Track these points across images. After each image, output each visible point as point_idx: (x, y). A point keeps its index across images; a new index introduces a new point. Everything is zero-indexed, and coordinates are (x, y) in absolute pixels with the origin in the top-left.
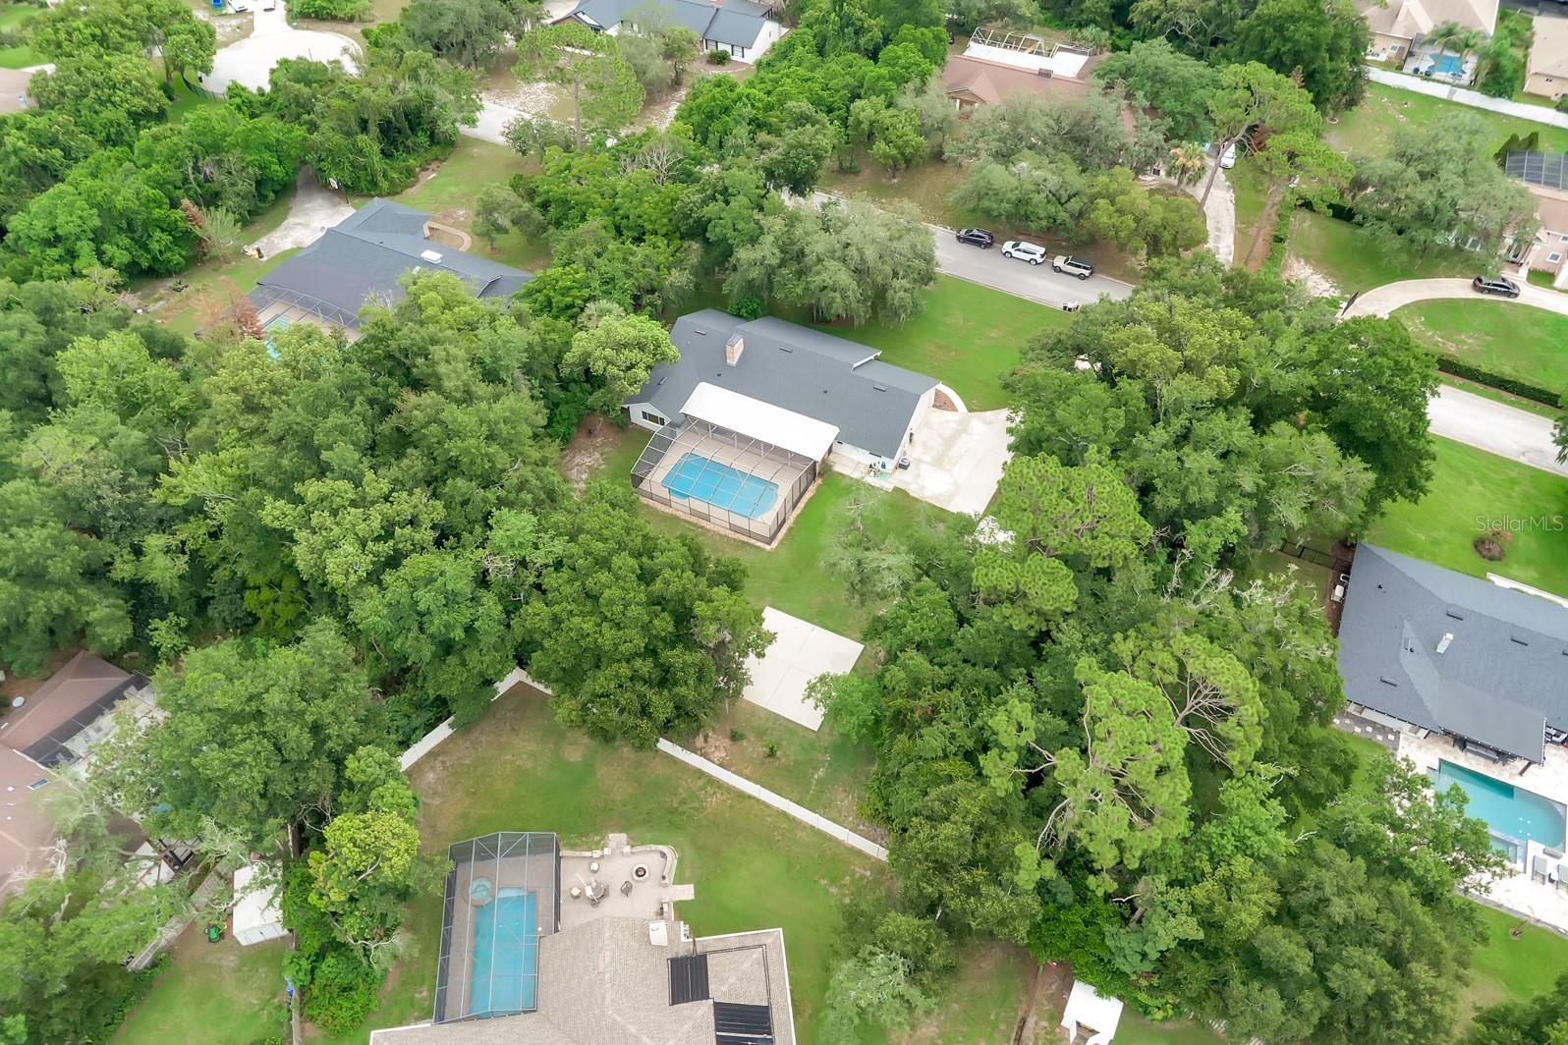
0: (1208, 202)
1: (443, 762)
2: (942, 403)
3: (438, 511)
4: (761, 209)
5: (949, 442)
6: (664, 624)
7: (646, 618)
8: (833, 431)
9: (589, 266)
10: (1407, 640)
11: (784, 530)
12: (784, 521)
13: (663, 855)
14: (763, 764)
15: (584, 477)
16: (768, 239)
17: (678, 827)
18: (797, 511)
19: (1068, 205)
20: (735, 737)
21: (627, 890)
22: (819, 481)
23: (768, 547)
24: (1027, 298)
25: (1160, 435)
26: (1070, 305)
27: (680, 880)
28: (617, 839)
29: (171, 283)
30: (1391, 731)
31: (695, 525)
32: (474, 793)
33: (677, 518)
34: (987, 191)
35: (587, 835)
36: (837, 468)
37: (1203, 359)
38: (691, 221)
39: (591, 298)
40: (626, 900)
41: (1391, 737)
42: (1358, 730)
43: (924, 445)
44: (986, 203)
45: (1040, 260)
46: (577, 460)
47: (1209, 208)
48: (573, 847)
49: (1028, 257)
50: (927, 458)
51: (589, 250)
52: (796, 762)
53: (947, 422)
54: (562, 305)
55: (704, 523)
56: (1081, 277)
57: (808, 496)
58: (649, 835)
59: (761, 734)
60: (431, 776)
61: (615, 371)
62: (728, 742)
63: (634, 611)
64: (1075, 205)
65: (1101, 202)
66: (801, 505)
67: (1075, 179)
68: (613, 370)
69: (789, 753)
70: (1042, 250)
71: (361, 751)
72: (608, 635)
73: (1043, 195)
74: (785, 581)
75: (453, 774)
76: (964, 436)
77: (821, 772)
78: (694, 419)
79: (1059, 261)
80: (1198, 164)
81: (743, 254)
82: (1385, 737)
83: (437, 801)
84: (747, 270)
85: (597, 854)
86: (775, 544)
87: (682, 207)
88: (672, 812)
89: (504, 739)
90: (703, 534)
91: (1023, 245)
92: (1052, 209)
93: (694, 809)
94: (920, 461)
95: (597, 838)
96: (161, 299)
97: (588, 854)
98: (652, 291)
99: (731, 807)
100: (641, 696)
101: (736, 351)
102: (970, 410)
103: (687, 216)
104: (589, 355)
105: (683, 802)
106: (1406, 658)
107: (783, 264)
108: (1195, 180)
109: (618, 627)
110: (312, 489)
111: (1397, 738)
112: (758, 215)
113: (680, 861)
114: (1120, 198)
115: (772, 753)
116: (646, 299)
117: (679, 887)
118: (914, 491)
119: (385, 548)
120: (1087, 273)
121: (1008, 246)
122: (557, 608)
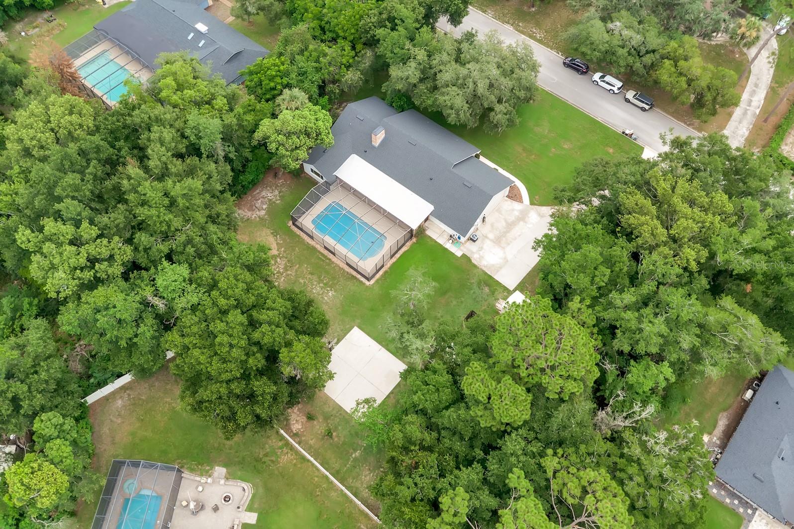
0: (756, 62)
1: (129, 395)
2: (514, 196)
3: (127, 253)
4: (412, 39)
5: (510, 226)
6: (257, 361)
7: (244, 358)
8: (430, 208)
9: (292, 61)
10: (782, 450)
11: (381, 273)
12: (383, 266)
13: (244, 490)
14: (323, 439)
15: (264, 207)
16: (413, 64)
17: (259, 472)
18: (394, 260)
19: (643, 59)
20: (310, 418)
21: (216, 509)
22: (414, 240)
23: (367, 283)
24: (599, 119)
25: (629, 297)
26: (627, 132)
27: (250, 509)
28: (220, 471)
29: (46, 15)
30: (751, 507)
31: (325, 257)
32: (142, 420)
33: (314, 249)
34: (585, 40)
35: (202, 465)
36: (428, 233)
37: (684, 237)
38: (369, 36)
39: (289, 86)
40: (214, 515)
41: (750, 511)
42: (728, 501)
43: (492, 225)
44: (583, 49)
45: (616, 92)
46: (264, 193)
47: (754, 68)
48: (192, 470)
49: (609, 87)
50: (491, 236)
51: (295, 48)
52: (344, 443)
53: (513, 210)
54: (268, 87)
55: (331, 256)
56: (643, 109)
57: (404, 249)
58: (239, 473)
59: (326, 418)
60: (119, 403)
61: (284, 152)
62: (304, 419)
63: (235, 353)
64: (648, 59)
65: (667, 62)
66: (398, 256)
67: (654, 40)
68: (282, 151)
69: (340, 435)
70: (619, 84)
71: (44, 416)
72: (215, 366)
73: (626, 50)
74: (372, 310)
75: (134, 404)
76: (521, 223)
77: (358, 453)
78: (341, 181)
79: (630, 95)
80: (754, 34)
81: (395, 72)
82: (746, 511)
83: (119, 421)
84: (396, 82)
85: (203, 480)
86: (372, 282)
87: (365, 25)
88: (258, 460)
89: (169, 387)
90: (329, 265)
91: (608, 78)
92: (630, 60)
93: (272, 461)
94: (486, 237)
95: (207, 468)
96: (37, 27)
97: (198, 479)
98: (334, 82)
99: (295, 465)
100: (231, 408)
101: (378, 138)
102: (532, 203)
103: (367, 32)
104: (269, 137)
105: (266, 455)
106: (777, 463)
107: (422, 80)
108: (749, 45)
109: (224, 361)
110: (50, 225)
111: (754, 513)
112: (408, 45)
113: (254, 496)
114: (682, 63)
115: (329, 434)
116: (330, 87)
117: (248, 513)
118: (475, 258)
119: (88, 275)
120: (647, 107)
121: (597, 76)
122: (187, 340)
